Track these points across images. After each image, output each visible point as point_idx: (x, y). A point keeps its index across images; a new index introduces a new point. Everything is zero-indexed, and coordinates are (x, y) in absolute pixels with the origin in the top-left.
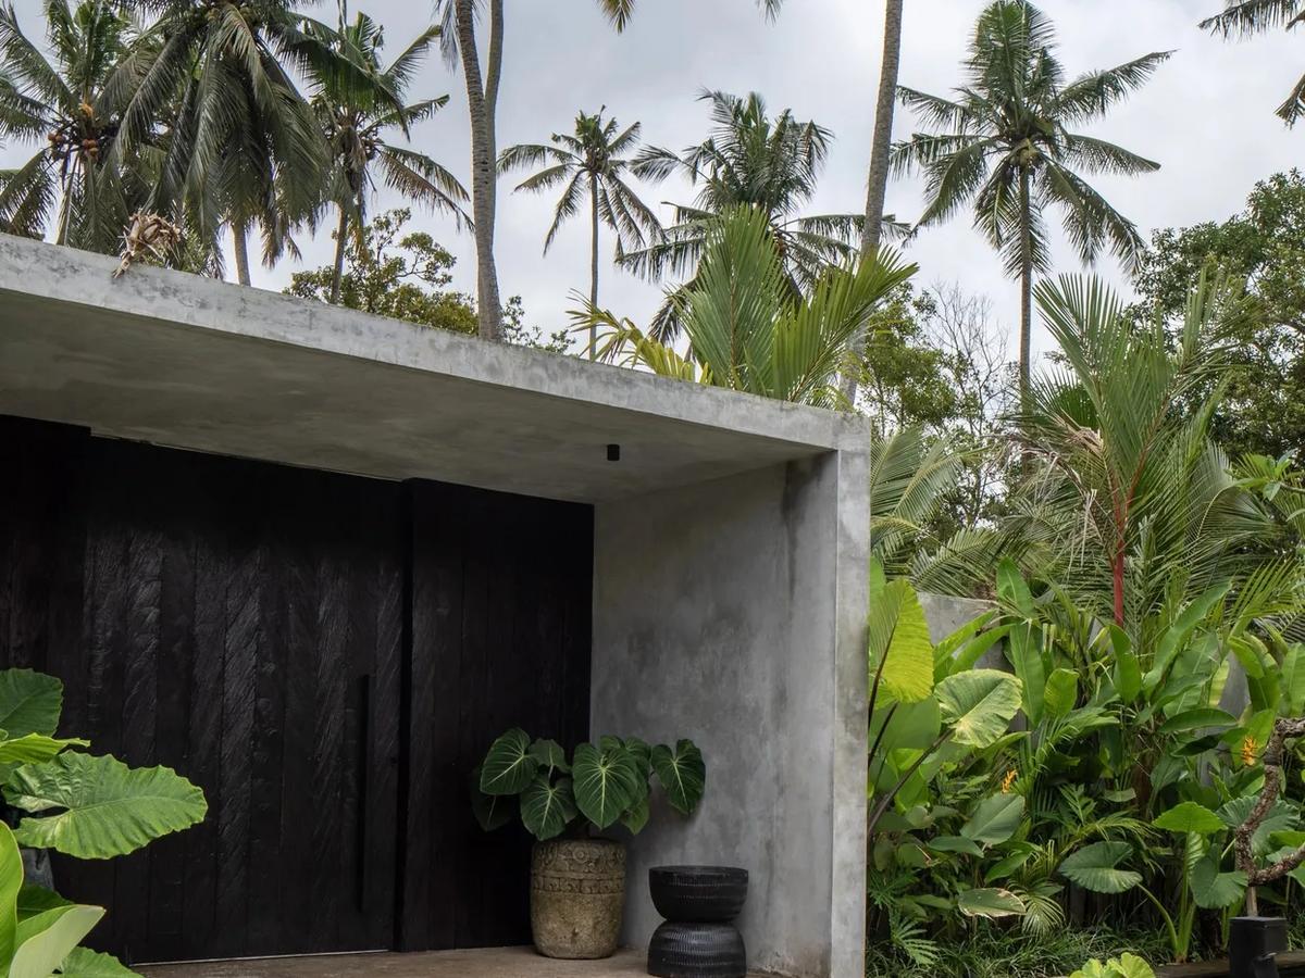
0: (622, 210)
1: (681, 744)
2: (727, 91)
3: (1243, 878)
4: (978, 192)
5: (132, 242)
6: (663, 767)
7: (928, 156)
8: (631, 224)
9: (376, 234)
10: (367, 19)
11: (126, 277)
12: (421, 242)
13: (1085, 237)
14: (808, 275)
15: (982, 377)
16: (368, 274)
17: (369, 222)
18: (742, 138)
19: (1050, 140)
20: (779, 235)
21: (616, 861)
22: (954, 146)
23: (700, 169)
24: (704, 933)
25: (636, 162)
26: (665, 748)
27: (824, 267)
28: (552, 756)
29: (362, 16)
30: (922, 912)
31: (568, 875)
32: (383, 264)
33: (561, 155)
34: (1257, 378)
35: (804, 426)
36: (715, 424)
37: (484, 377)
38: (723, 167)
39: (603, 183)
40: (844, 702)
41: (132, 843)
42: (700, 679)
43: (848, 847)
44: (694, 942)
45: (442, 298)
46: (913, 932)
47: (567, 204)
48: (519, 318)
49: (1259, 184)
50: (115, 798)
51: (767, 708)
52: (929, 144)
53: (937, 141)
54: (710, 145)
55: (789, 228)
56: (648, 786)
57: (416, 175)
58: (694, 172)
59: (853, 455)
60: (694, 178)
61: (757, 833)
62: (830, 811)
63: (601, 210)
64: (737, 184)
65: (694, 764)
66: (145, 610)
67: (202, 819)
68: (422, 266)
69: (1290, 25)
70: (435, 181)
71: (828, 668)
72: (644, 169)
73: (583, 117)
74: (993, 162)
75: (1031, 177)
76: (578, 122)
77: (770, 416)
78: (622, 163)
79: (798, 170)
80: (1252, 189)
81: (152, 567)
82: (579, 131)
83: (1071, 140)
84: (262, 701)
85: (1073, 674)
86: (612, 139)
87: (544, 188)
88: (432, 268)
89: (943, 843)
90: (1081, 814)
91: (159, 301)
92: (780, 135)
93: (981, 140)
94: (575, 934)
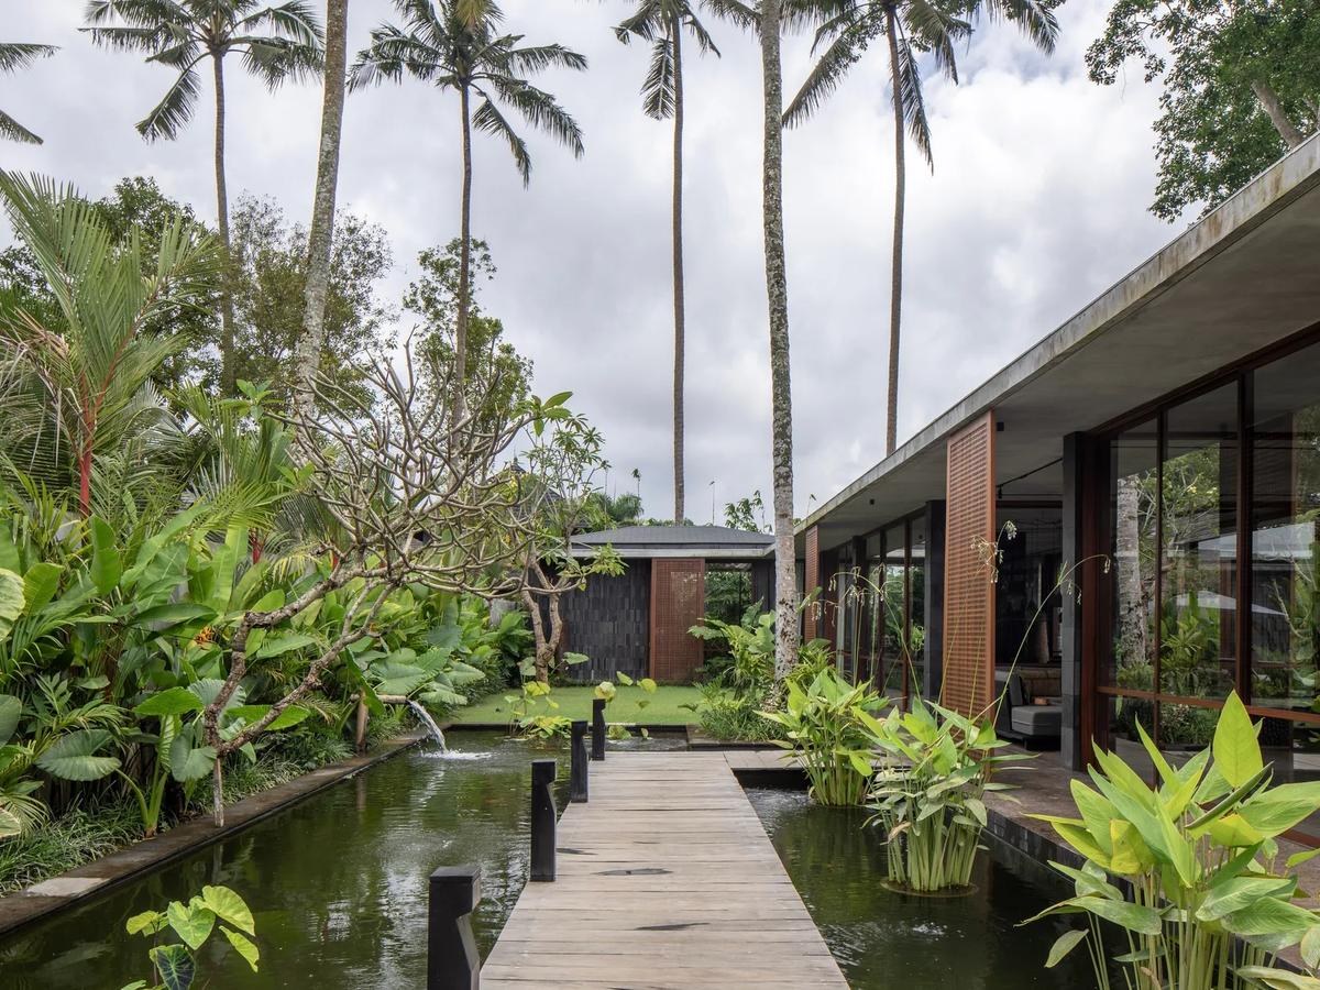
3: (213, 752)
49: (125, 180)
69: (149, 60)
80: (119, 182)
90: (56, 705)
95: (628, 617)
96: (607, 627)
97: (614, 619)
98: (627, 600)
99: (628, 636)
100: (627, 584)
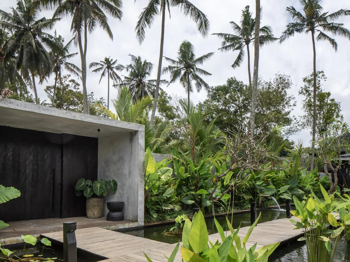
0: (114, 76)
1: (113, 180)
2: (134, 55)
3: (212, 201)
4: (180, 77)
5: (3, 94)
6: (110, 185)
7: (171, 70)
8: (116, 79)
9: (64, 79)
10: (61, 36)
11: (2, 100)
12: (73, 81)
13: (198, 87)
14: (149, 91)
15: (181, 111)
16: (62, 87)
17: (62, 76)
18: (137, 64)
19: (193, 69)
20: (144, 83)
21: (101, 201)
22: (176, 68)
23: (129, 69)
24: (116, 213)
25: (116, 67)
26: (110, 181)
27: (152, 89)
28: (89, 183)
29: (59, 36)
30: (156, 208)
31: (93, 204)
32: (65, 85)
33: (102, 65)
34: (228, 113)
35: (133, 126)
36: (116, 126)
37: (72, 118)
38: (133, 70)
39: (110, 71)
40: (140, 173)
41: (6, 200)
42: (116, 169)
43: (141, 198)
44: (115, 215)
45: (77, 92)
46: (154, 212)
47: (103, 74)
48: (93, 96)
49: (229, 79)
50: (2, 193)
51: (127, 174)
52: (171, 68)
53: (173, 67)
54: (131, 65)
55: (146, 82)
56: (107, 188)
57: (71, 67)
58: (128, 70)
59: (141, 131)
60: (128, 71)
61: (126, 195)
62: (138, 192)
63: (110, 76)
64: (136, 73)
65: (115, 184)
66: (10, 157)
67: (20, 196)
68: (73, 86)
70: (75, 70)
71: (137, 167)
72: (118, 69)
73: (106, 58)
74: (183, 72)
75: (190, 75)
76: (105, 59)
77: (126, 125)
78: (114, 67)
79: (147, 71)
80: (227, 79)
81: (11, 149)
82: (105, 61)
83: (197, 69)
84: (34, 174)
85: (184, 168)
86: (112, 62)
87: (98, 72)
88: (75, 86)
89: (159, 197)
90: (185, 191)
91: (9, 105)
92: (144, 65)
93: (181, 68)
94: (94, 214)
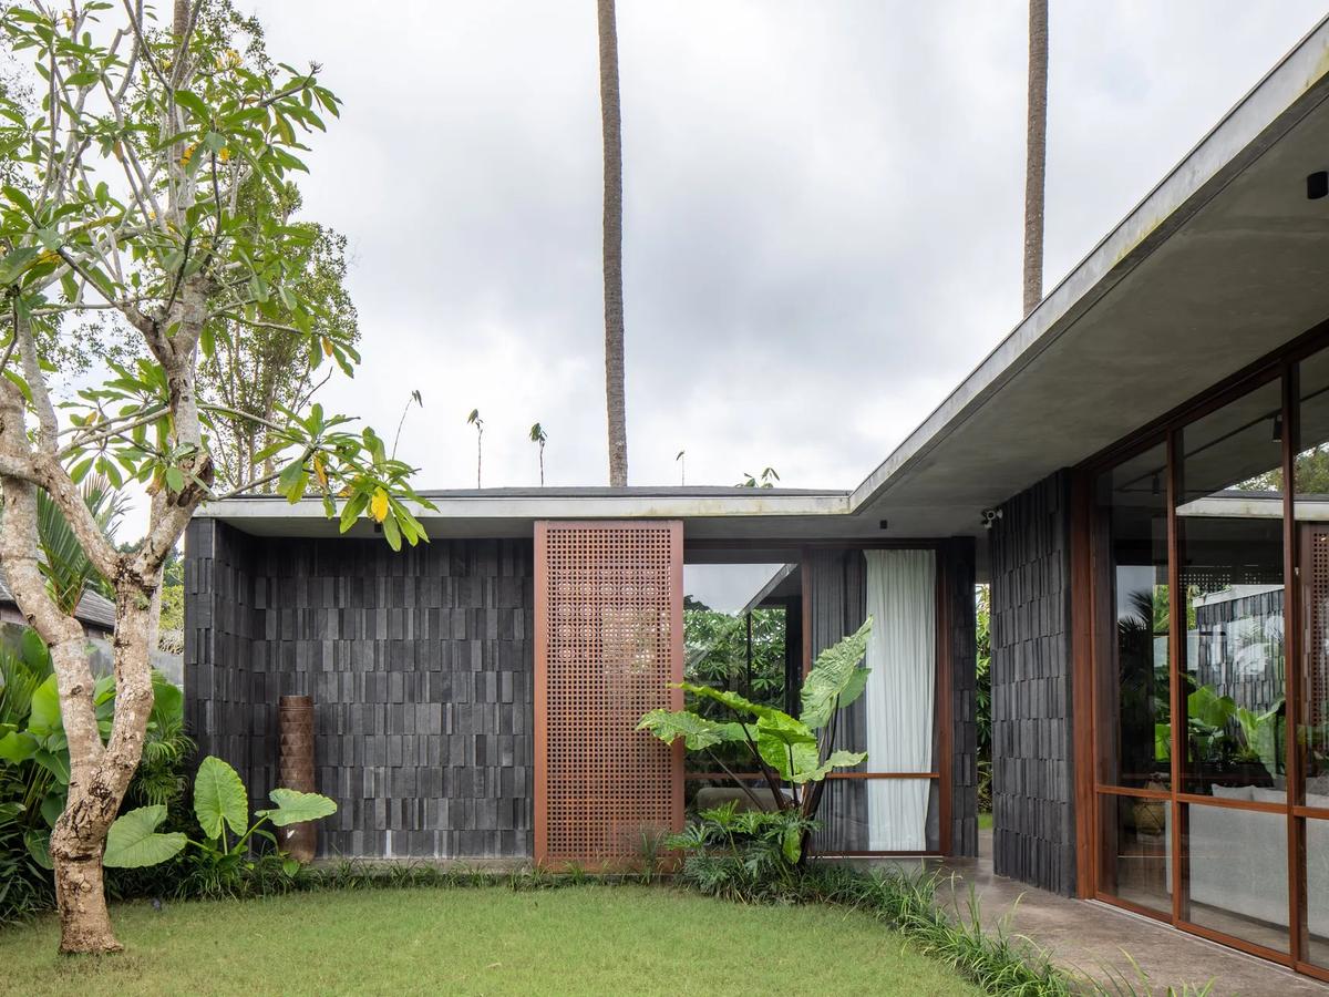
95: (481, 695)
96: (427, 717)
97: (445, 696)
98: (476, 646)
99: (481, 738)
100: (475, 604)
